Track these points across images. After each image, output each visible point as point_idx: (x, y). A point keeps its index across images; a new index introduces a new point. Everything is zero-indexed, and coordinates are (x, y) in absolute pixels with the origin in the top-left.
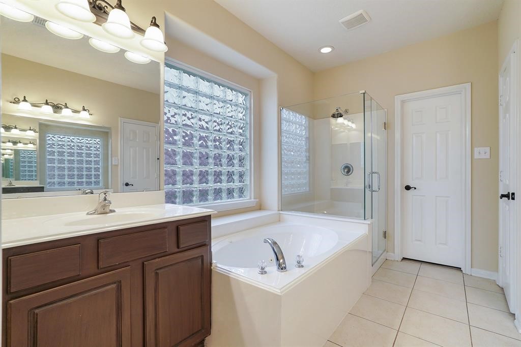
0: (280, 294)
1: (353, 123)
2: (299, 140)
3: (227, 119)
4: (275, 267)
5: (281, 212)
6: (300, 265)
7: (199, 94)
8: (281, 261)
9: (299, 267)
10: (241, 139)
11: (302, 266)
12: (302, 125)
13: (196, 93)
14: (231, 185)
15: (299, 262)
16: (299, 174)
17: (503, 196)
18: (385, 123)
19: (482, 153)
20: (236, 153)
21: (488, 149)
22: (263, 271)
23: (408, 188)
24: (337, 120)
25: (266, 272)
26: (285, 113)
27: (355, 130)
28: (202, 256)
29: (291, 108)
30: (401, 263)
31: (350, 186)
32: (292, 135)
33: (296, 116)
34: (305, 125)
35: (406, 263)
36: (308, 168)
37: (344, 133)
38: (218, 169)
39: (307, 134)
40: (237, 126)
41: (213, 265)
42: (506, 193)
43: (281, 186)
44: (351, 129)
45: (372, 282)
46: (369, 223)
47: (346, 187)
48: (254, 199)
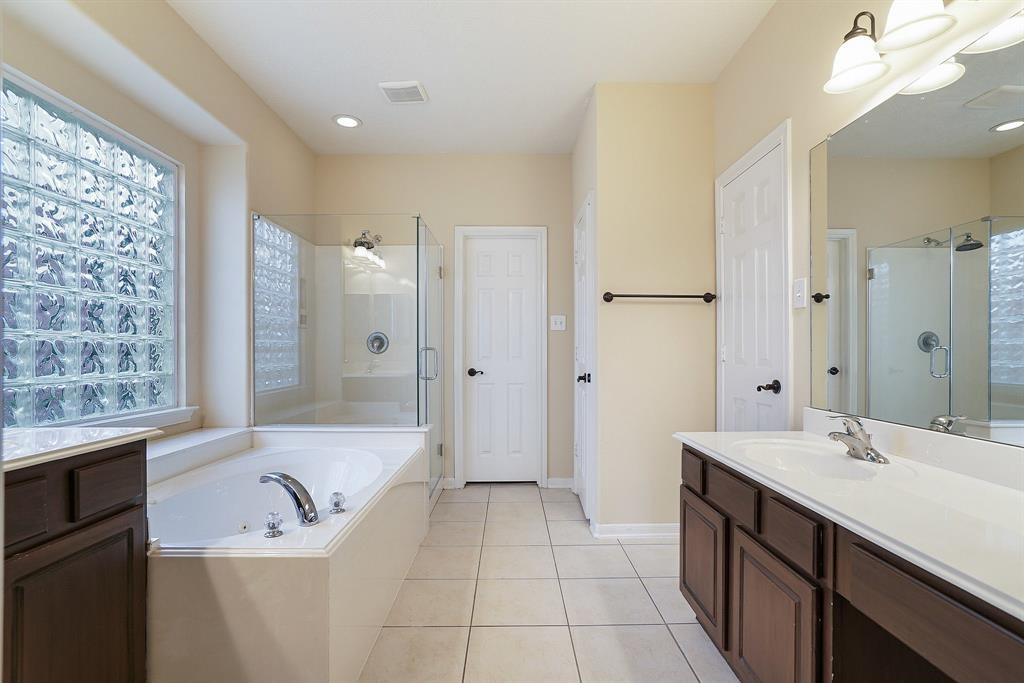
0: (326, 556)
1: (381, 258)
2: (280, 282)
3: (119, 221)
4: (297, 521)
5: (255, 429)
6: (338, 508)
7: (36, 145)
8: (307, 507)
9: (337, 512)
10: (156, 269)
11: (343, 511)
12: (286, 252)
13: (26, 140)
14: (129, 377)
15: (337, 505)
16: (281, 350)
17: (580, 378)
18: (440, 269)
19: (558, 323)
20: (142, 300)
21: (564, 318)
22: (274, 531)
23: (472, 372)
24: (354, 250)
25: (281, 533)
26: (263, 229)
27: (384, 271)
28: (130, 532)
29: (275, 219)
30: (465, 490)
31: (377, 373)
32: (268, 270)
33: (274, 233)
34: (292, 254)
35: (470, 488)
36: (296, 339)
37: (363, 275)
38: (93, 337)
39: (296, 270)
40: (144, 239)
41: (152, 548)
42: (582, 375)
43: (253, 376)
44: (378, 270)
45: (430, 526)
46: (426, 430)
47: (369, 375)
48: (188, 405)
